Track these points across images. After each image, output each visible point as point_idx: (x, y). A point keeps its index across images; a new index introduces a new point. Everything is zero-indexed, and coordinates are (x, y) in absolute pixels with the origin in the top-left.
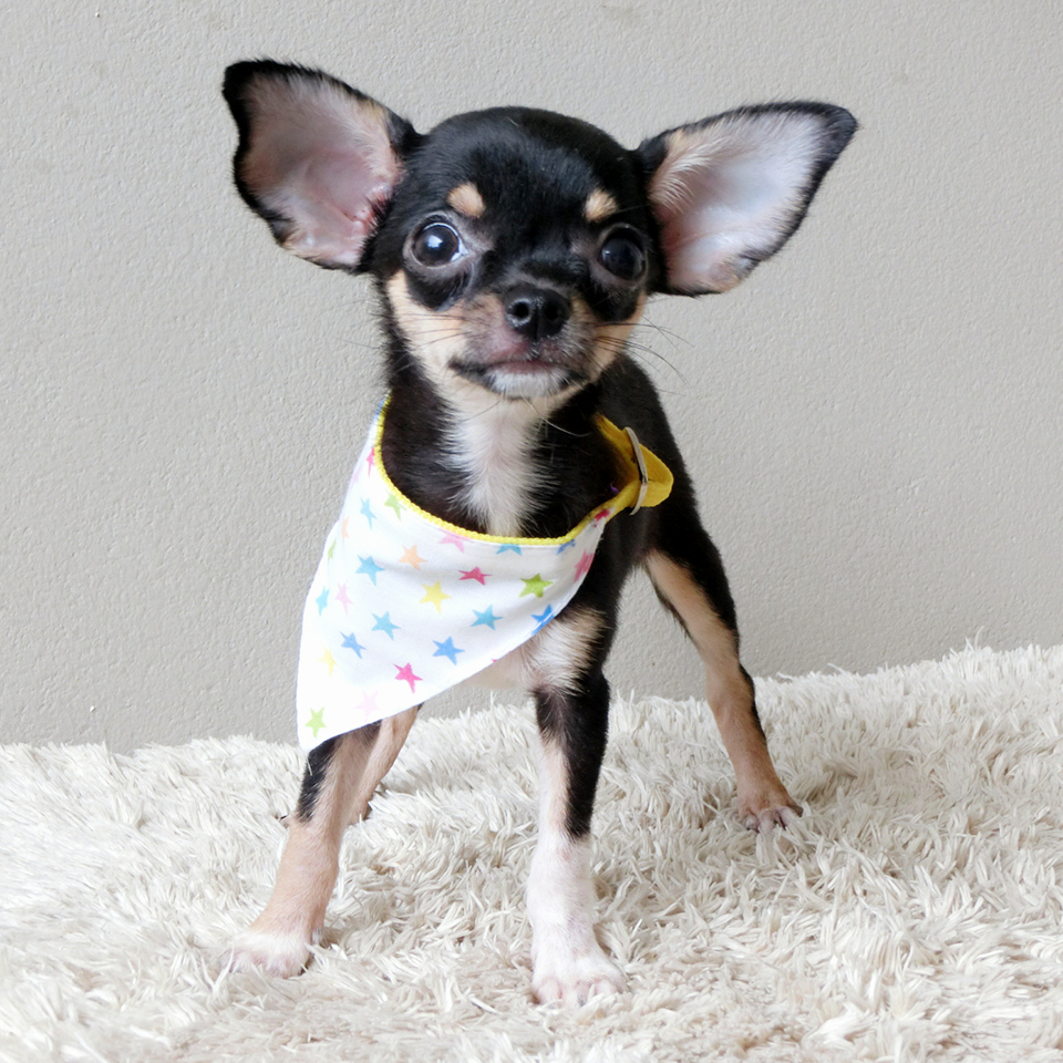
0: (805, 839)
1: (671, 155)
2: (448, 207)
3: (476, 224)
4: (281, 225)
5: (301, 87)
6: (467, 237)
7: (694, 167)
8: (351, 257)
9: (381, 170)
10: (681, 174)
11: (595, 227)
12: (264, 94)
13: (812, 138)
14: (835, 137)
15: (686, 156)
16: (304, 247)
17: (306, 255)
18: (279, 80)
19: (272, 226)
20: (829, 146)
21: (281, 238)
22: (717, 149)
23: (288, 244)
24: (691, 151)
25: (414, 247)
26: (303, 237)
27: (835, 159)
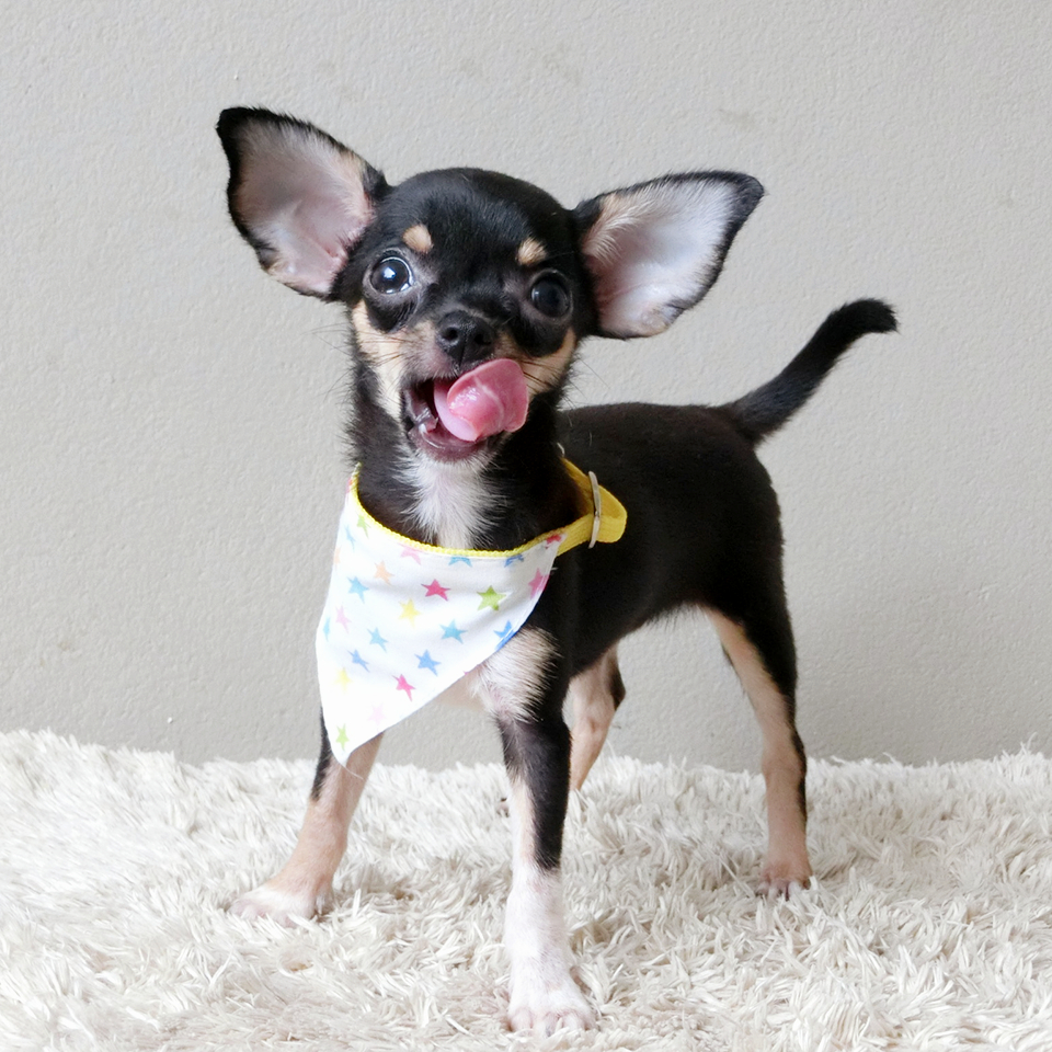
0: (806, 909)
1: (604, 215)
2: (403, 244)
3: (425, 259)
4: (267, 254)
5: (292, 135)
6: (416, 270)
7: (624, 226)
8: (324, 287)
9: (356, 212)
10: (614, 233)
11: (526, 270)
12: (257, 138)
13: (726, 203)
14: (744, 201)
15: (618, 216)
16: (285, 274)
17: (286, 281)
18: (271, 127)
19: (258, 253)
20: (739, 210)
21: (266, 264)
22: (646, 211)
23: (272, 270)
24: (623, 213)
25: (371, 277)
26: (286, 265)
27: (744, 220)
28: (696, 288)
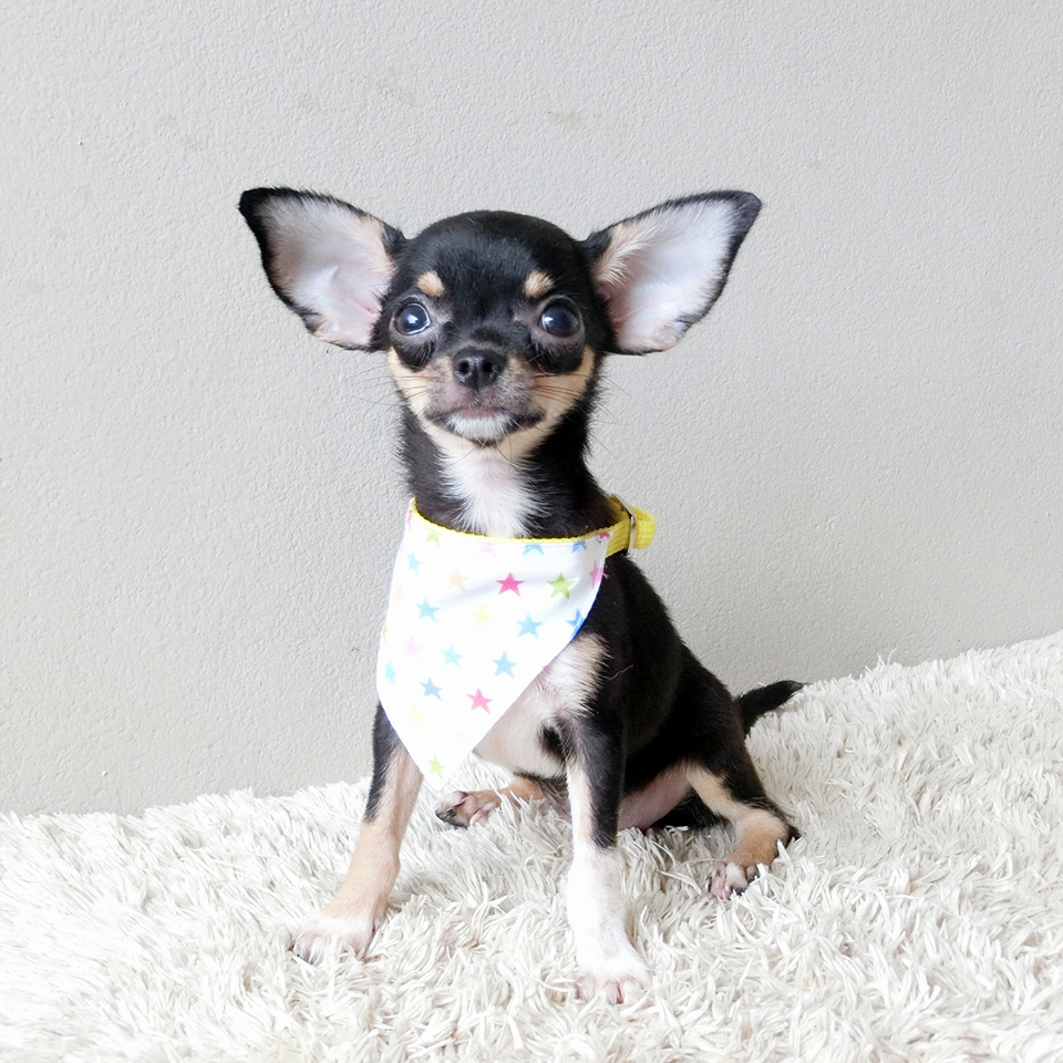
1: (614, 243)
2: (418, 290)
3: (439, 301)
4: (312, 318)
5: (313, 208)
6: (432, 313)
7: (633, 251)
8: (366, 340)
10: (625, 259)
11: (534, 300)
12: (281, 214)
13: (727, 219)
14: (744, 215)
15: (625, 243)
16: (330, 334)
17: (331, 340)
18: (294, 203)
19: (304, 319)
20: (740, 223)
21: (310, 328)
22: (652, 235)
23: (318, 332)
24: (632, 239)
25: (396, 323)
26: (330, 326)
27: (746, 233)
28: (702, 302)
